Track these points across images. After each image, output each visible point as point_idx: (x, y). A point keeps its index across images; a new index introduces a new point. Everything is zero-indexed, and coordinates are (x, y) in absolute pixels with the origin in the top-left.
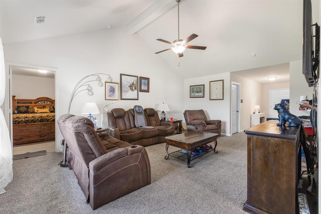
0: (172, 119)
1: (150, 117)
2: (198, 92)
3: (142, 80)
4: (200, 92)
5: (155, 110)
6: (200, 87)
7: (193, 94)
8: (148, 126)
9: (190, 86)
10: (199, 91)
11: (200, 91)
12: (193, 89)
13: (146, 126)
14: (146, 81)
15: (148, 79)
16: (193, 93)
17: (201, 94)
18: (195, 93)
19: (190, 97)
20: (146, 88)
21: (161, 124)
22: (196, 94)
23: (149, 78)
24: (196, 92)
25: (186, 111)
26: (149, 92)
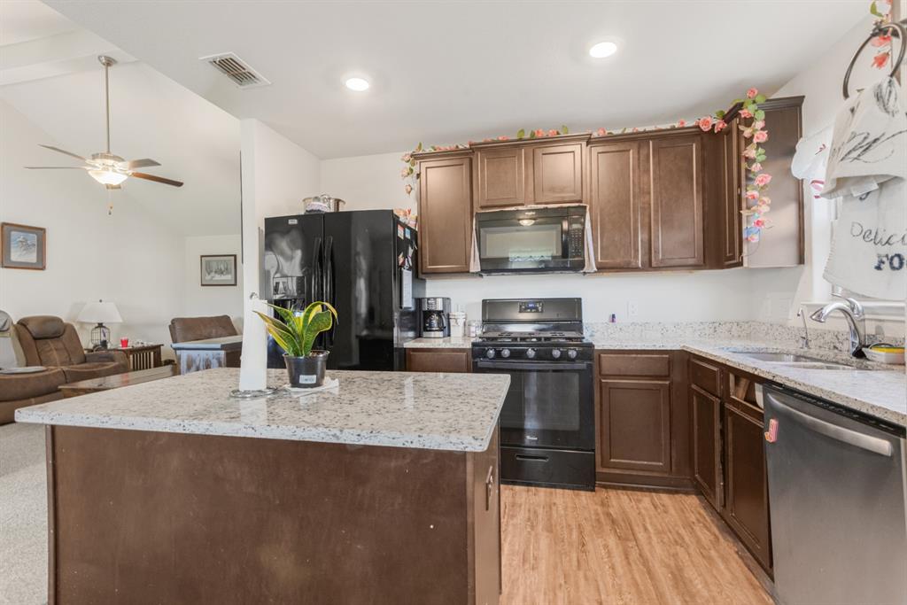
0: (125, 343)
1: (40, 343)
2: (222, 273)
3: (13, 233)
4: (227, 271)
5: (64, 321)
6: (225, 261)
7: (208, 277)
8: (27, 366)
9: (202, 256)
10: (223, 269)
11: (227, 269)
12: (208, 263)
13: (19, 365)
14: (33, 238)
15: (40, 232)
16: (209, 274)
17: (229, 278)
18: (213, 274)
19: (202, 285)
20: (32, 258)
21: (88, 359)
22: (218, 278)
23: (43, 230)
24: (216, 272)
25: (173, 321)
26: (43, 268)
